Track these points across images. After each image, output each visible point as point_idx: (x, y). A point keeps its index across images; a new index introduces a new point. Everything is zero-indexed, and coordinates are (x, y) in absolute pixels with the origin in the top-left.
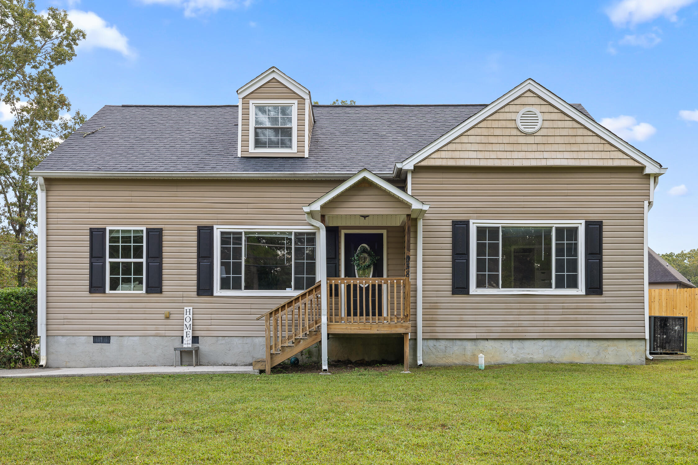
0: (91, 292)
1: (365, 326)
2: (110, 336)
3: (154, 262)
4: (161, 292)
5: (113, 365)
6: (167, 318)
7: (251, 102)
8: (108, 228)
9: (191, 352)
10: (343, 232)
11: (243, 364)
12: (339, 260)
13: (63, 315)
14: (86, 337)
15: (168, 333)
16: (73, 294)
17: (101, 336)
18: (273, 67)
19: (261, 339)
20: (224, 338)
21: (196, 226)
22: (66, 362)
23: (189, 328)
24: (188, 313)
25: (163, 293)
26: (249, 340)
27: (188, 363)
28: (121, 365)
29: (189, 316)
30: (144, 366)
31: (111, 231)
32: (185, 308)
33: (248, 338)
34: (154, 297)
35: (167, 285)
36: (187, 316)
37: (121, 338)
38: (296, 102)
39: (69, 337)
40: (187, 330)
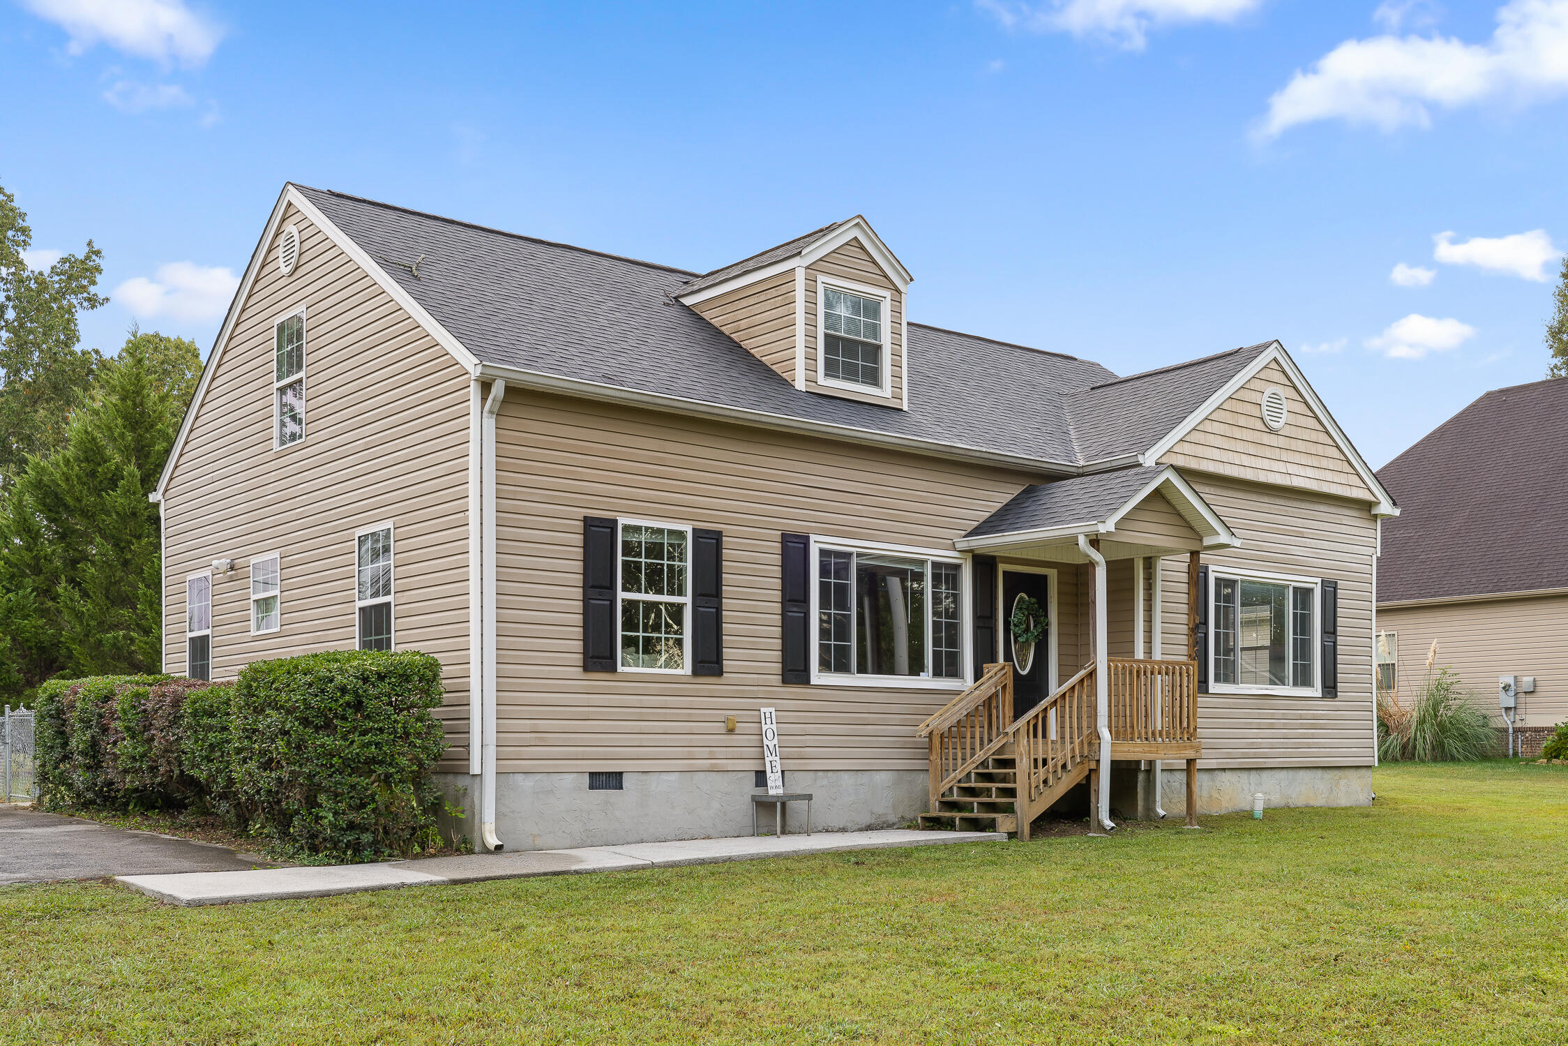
0: (586, 668)
1: (1150, 747)
2: (621, 774)
3: (707, 605)
4: (720, 673)
5: (629, 840)
6: (731, 731)
7: (821, 278)
8: (623, 521)
9: (774, 805)
10: (1002, 567)
11: (856, 827)
12: (996, 620)
13: (528, 721)
14: (575, 774)
15: (730, 764)
16: (549, 671)
17: (603, 773)
18: (859, 216)
19: (883, 774)
20: (826, 773)
21: (780, 532)
22: (534, 836)
23: (774, 754)
24: (768, 721)
25: (725, 675)
26: (865, 777)
27: (765, 830)
28: (644, 840)
29: (771, 726)
30: (688, 840)
31: (627, 528)
32: (763, 710)
33: (863, 772)
34: (707, 684)
35: (731, 656)
36: (767, 727)
37: (644, 777)
38: (887, 294)
39: (539, 777)
40: (770, 758)
